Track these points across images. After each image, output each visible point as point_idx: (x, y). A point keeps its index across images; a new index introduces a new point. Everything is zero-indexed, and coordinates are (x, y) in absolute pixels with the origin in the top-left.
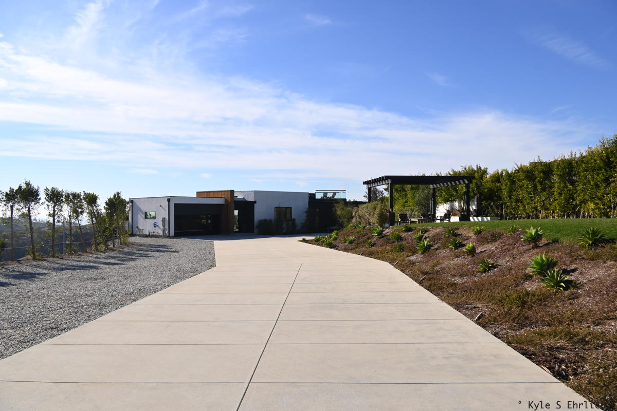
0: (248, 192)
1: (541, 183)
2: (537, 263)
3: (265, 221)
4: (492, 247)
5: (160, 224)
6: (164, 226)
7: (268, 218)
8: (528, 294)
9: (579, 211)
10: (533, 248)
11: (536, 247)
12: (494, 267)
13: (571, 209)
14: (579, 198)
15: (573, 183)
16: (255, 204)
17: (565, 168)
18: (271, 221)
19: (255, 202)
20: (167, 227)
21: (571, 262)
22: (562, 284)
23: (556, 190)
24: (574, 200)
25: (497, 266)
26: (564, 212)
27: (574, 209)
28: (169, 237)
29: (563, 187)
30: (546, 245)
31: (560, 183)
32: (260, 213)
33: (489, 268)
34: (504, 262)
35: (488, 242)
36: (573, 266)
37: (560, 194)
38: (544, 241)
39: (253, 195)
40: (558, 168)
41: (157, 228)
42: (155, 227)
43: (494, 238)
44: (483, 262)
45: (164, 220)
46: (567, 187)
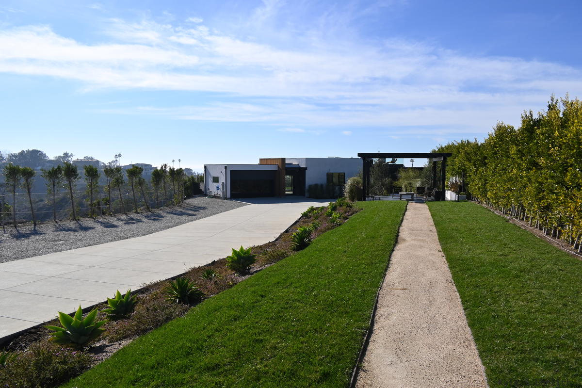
0: (301, 159)
3: (316, 185)
5: (221, 187)
6: (223, 189)
7: (319, 182)
16: (306, 171)
18: (322, 185)
19: (306, 169)
20: (225, 189)
28: (226, 199)
32: (311, 179)
39: (304, 162)
41: (219, 191)
42: (218, 189)
45: (223, 183)
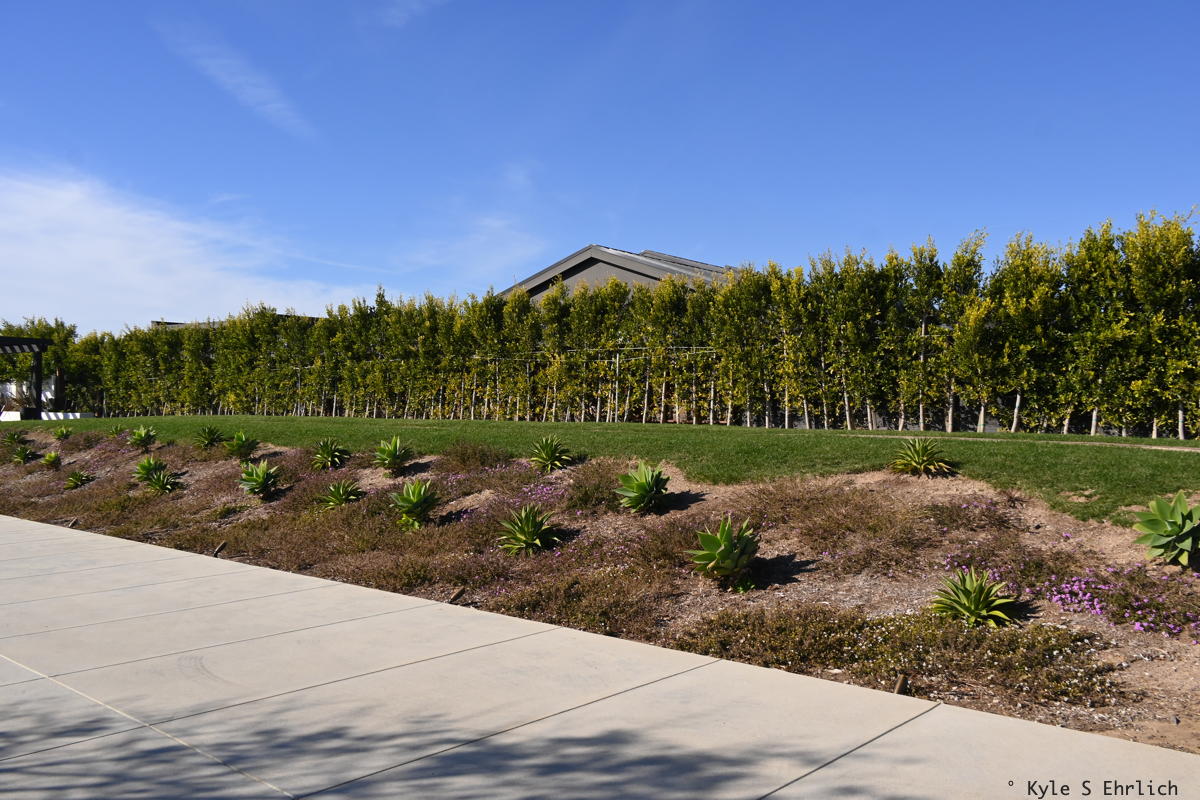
1: (165, 360)
2: (143, 467)
4: (86, 456)
8: (129, 498)
9: (218, 404)
10: (143, 453)
11: (147, 451)
12: (89, 480)
13: (206, 401)
14: (216, 386)
15: (209, 363)
17: (198, 341)
21: (183, 465)
22: (169, 487)
23: (185, 372)
24: (210, 388)
25: (93, 479)
26: (197, 405)
27: (210, 401)
29: (196, 368)
30: (160, 448)
31: (191, 362)
33: (83, 482)
34: (101, 473)
35: (80, 450)
36: (184, 471)
37: (192, 379)
38: (158, 444)
40: (189, 339)
43: (89, 444)
44: (74, 475)
46: (201, 369)
